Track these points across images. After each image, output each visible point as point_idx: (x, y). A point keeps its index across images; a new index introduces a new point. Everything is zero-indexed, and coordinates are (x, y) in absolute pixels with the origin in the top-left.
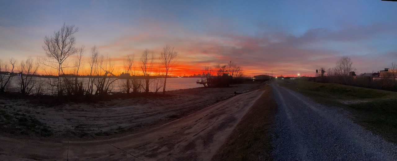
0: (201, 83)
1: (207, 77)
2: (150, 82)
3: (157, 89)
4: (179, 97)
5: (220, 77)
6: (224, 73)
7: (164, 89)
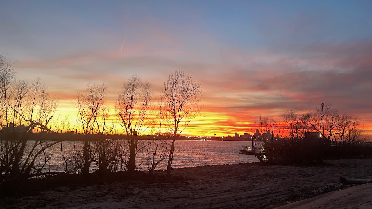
1: (264, 140)
2: (138, 149)
3: (154, 164)
4: (202, 183)
5: (298, 140)
6: (308, 131)
7: (169, 165)
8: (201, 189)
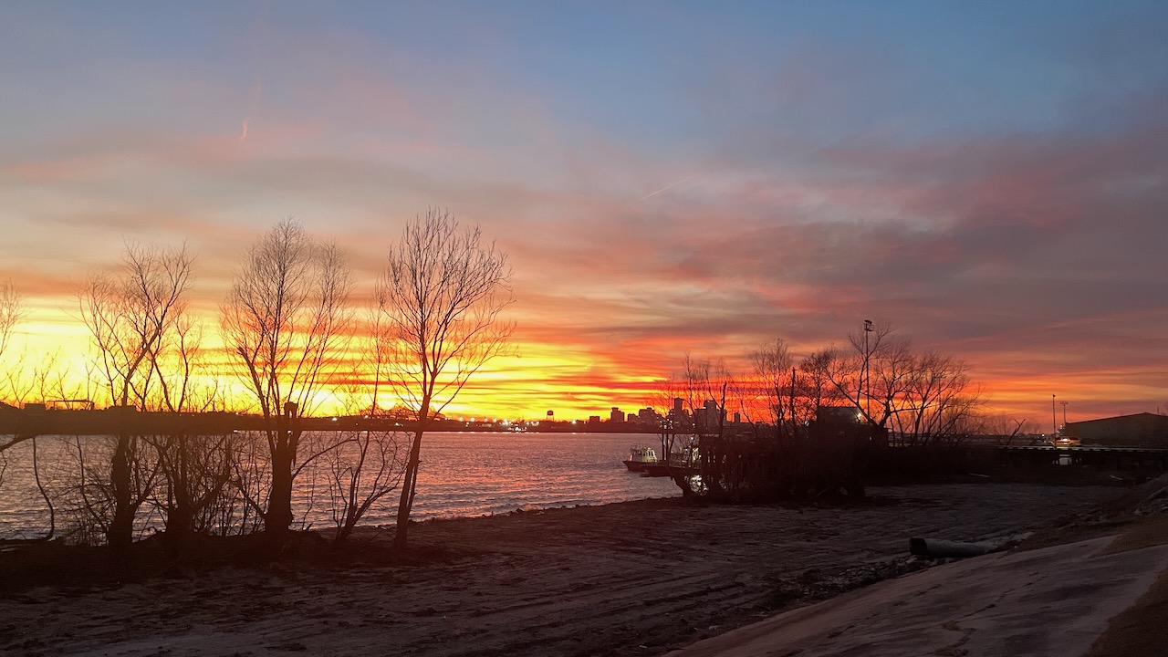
0: (655, 471)
1: (699, 430)
2: (300, 461)
3: (353, 508)
4: (507, 563)
5: (796, 428)
6: (823, 401)
8: (504, 583)
